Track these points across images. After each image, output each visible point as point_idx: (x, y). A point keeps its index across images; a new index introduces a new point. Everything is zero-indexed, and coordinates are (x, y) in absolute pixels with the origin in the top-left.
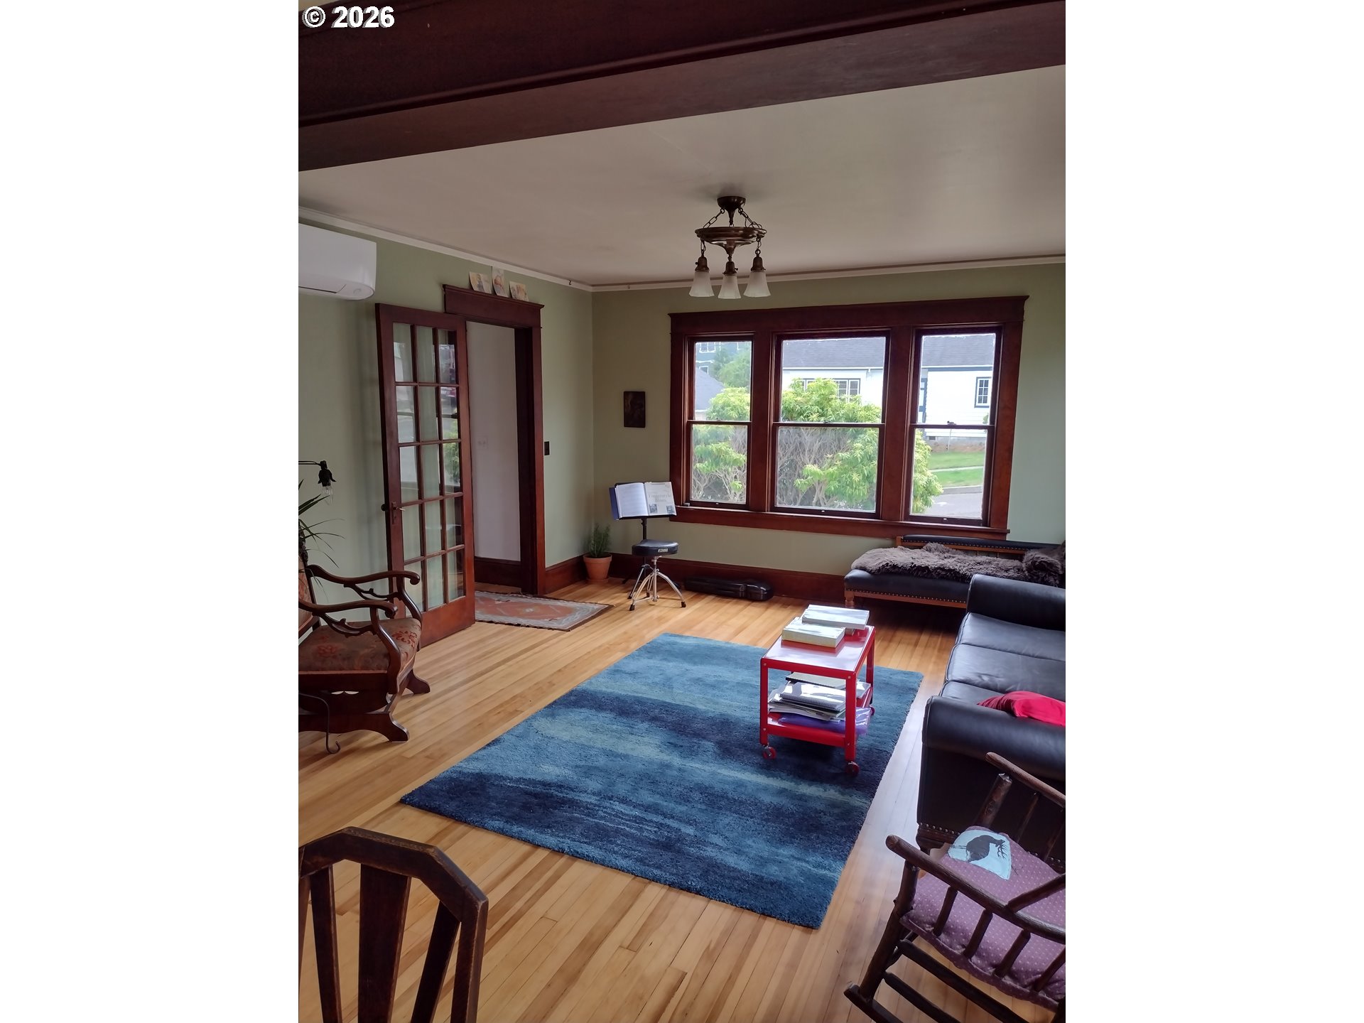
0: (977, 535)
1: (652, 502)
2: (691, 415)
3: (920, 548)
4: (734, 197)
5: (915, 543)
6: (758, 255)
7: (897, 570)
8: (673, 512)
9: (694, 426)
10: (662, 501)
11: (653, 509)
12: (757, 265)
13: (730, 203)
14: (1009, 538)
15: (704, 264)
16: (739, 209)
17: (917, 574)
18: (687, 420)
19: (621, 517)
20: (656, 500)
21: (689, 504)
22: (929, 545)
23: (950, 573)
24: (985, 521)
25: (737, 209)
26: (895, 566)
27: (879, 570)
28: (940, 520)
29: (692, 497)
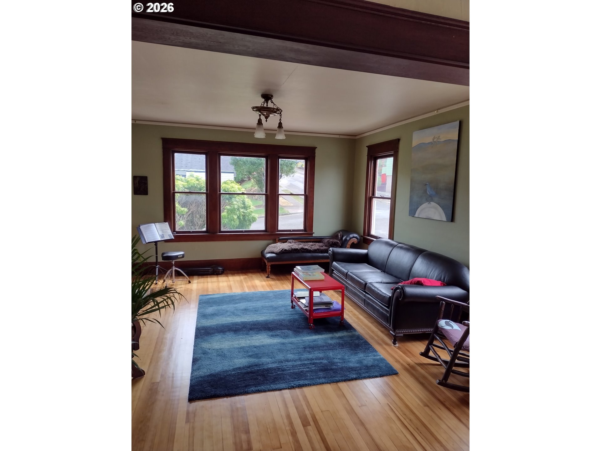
0: (297, 235)
1: (161, 233)
2: (174, 189)
3: (286, 242)
4: (270, 95)
5: (284, 241)
6: (280, 121)
7: (286, 251)
8: (172, 237)
9: (176, 194)
10: (166, 232)
11: (162, 236)
12: (280, 125)
13: (267, 97)
14: (314, 235)
15: (261, 122)
16: (271, 100)
17: (294, 252)
18: (172, 191)
19: (147, 242)
20: (163, 232)
21: (175, 233)
22: (289, 240)
23: (306, 250)
24: (305, 229)
25: (270, 100)
26: (285, 250)
27: (280, 252)
28: (290, 231)
29: (176, 229)
